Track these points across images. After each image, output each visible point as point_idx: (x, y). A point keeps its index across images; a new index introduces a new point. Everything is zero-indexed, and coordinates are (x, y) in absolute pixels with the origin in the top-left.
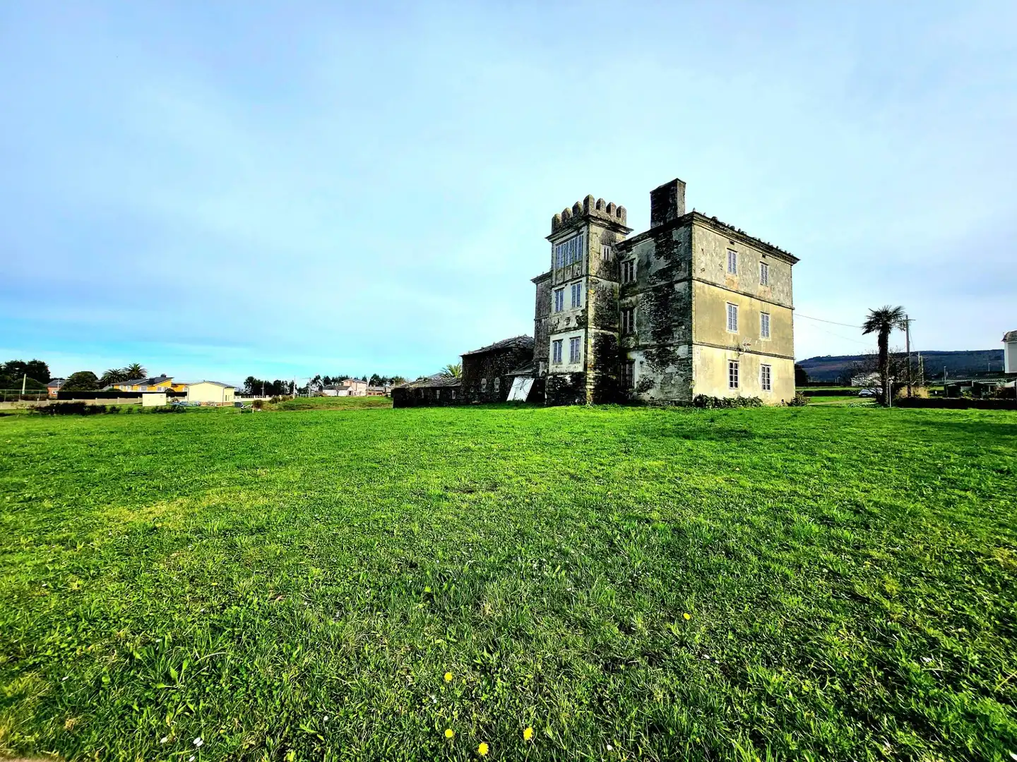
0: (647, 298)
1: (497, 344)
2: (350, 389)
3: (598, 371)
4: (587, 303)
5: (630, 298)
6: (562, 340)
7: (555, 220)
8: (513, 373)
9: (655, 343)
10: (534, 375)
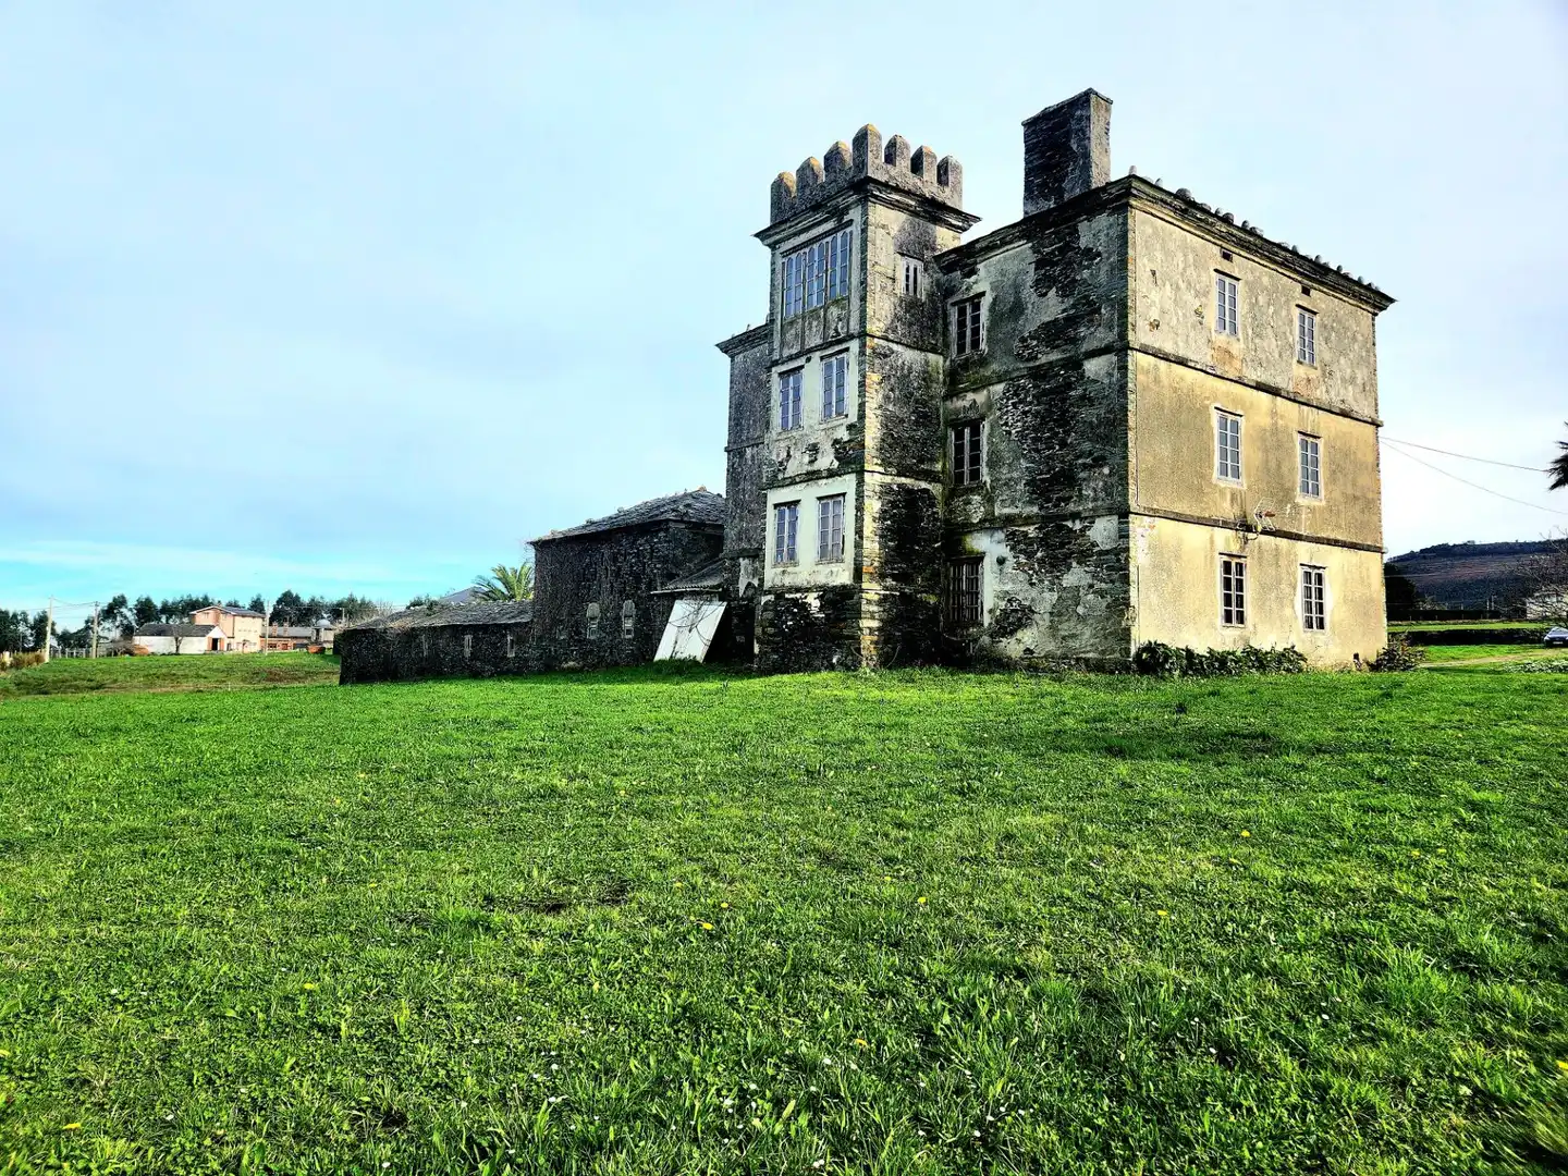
0: (1016, 394)
1: (629, 513)
2: (214, 634)
3: (890, 582)
4: (862, 406)
5: (970, 396)
6: (796, 502)
7: (779, 187)
8: (670, 587)
9: (1035, 509)
10: (724, 594)
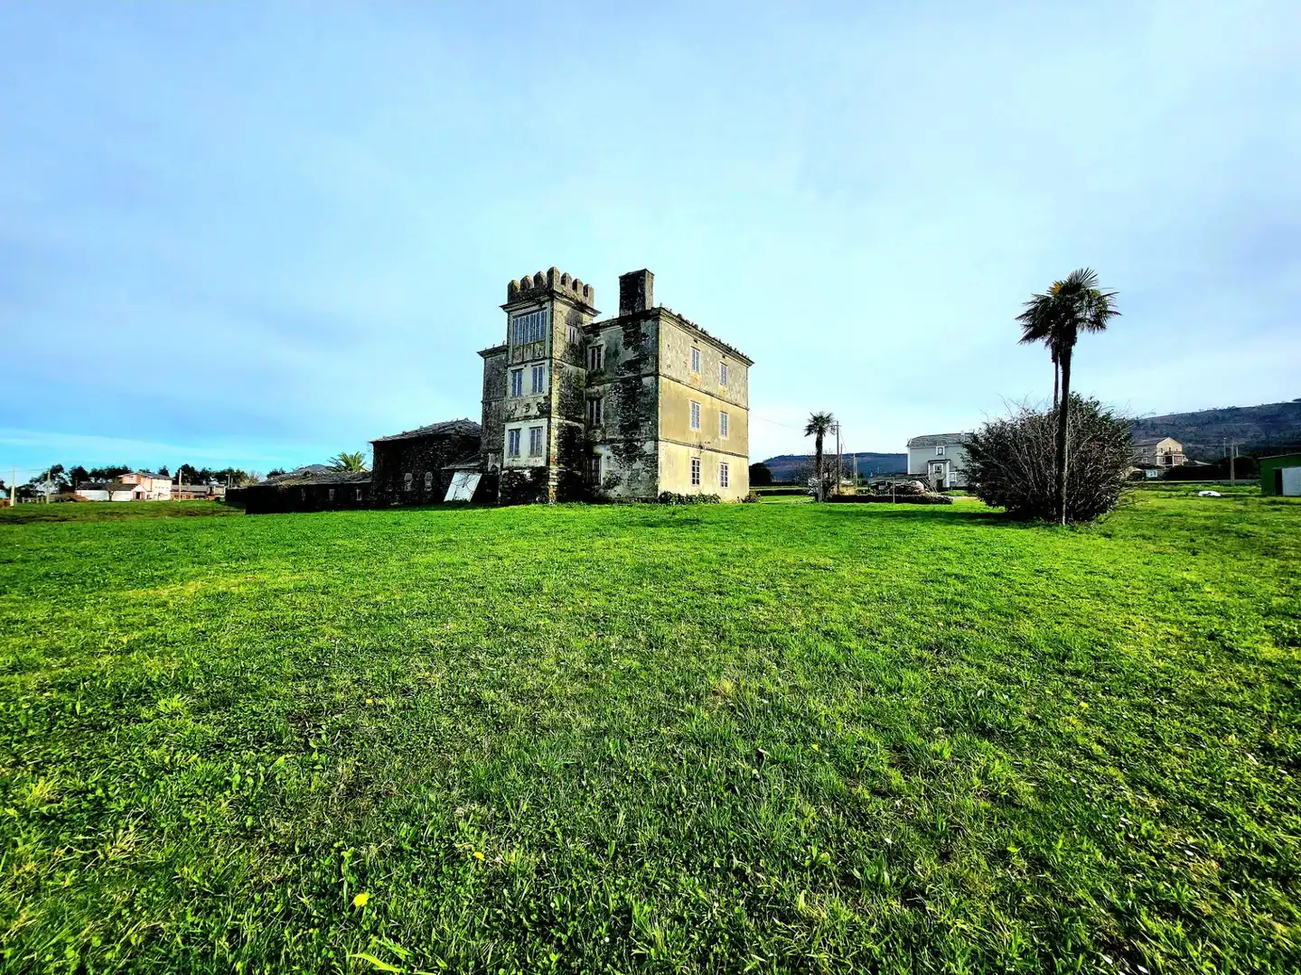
0: (615, 389)
1: (426, 429)
2: (137, 489)
3: (562, 465)
4: (550, 389)
5: (596, 387)
6: (520, 429)
7: (511, 287)
8: (451, 467)
9: (623, 437)
10: (481, 470)
